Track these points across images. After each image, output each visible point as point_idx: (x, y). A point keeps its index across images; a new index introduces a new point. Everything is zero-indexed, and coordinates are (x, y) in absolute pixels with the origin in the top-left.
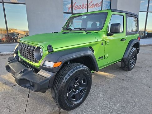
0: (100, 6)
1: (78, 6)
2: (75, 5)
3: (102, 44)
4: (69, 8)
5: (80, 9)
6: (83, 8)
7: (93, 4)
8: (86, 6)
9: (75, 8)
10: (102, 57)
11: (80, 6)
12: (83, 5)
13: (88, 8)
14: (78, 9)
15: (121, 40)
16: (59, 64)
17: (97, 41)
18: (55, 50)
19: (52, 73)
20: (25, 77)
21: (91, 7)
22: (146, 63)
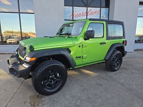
0: (98, 13)
1: (78, 14)
2: (76, 14)
3: (80, 47)
4: (70, 16)
5: (80, 16)
6: (82, 16)
7: (92, 12)
8: (85, 14)
9: (76, 15)
10: (80, 57)
11: (80, 14)
12: (83, 13)
13: (87, 15)
14: (78, 16)
15: (101, 44)
16: (34, 59)
17: (73, 44)
18: (35, 50)
19: (29, 65)
20: (13, 67)
21: (90, 15)
22: (136, 66)
